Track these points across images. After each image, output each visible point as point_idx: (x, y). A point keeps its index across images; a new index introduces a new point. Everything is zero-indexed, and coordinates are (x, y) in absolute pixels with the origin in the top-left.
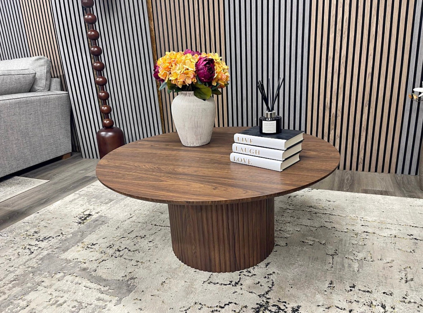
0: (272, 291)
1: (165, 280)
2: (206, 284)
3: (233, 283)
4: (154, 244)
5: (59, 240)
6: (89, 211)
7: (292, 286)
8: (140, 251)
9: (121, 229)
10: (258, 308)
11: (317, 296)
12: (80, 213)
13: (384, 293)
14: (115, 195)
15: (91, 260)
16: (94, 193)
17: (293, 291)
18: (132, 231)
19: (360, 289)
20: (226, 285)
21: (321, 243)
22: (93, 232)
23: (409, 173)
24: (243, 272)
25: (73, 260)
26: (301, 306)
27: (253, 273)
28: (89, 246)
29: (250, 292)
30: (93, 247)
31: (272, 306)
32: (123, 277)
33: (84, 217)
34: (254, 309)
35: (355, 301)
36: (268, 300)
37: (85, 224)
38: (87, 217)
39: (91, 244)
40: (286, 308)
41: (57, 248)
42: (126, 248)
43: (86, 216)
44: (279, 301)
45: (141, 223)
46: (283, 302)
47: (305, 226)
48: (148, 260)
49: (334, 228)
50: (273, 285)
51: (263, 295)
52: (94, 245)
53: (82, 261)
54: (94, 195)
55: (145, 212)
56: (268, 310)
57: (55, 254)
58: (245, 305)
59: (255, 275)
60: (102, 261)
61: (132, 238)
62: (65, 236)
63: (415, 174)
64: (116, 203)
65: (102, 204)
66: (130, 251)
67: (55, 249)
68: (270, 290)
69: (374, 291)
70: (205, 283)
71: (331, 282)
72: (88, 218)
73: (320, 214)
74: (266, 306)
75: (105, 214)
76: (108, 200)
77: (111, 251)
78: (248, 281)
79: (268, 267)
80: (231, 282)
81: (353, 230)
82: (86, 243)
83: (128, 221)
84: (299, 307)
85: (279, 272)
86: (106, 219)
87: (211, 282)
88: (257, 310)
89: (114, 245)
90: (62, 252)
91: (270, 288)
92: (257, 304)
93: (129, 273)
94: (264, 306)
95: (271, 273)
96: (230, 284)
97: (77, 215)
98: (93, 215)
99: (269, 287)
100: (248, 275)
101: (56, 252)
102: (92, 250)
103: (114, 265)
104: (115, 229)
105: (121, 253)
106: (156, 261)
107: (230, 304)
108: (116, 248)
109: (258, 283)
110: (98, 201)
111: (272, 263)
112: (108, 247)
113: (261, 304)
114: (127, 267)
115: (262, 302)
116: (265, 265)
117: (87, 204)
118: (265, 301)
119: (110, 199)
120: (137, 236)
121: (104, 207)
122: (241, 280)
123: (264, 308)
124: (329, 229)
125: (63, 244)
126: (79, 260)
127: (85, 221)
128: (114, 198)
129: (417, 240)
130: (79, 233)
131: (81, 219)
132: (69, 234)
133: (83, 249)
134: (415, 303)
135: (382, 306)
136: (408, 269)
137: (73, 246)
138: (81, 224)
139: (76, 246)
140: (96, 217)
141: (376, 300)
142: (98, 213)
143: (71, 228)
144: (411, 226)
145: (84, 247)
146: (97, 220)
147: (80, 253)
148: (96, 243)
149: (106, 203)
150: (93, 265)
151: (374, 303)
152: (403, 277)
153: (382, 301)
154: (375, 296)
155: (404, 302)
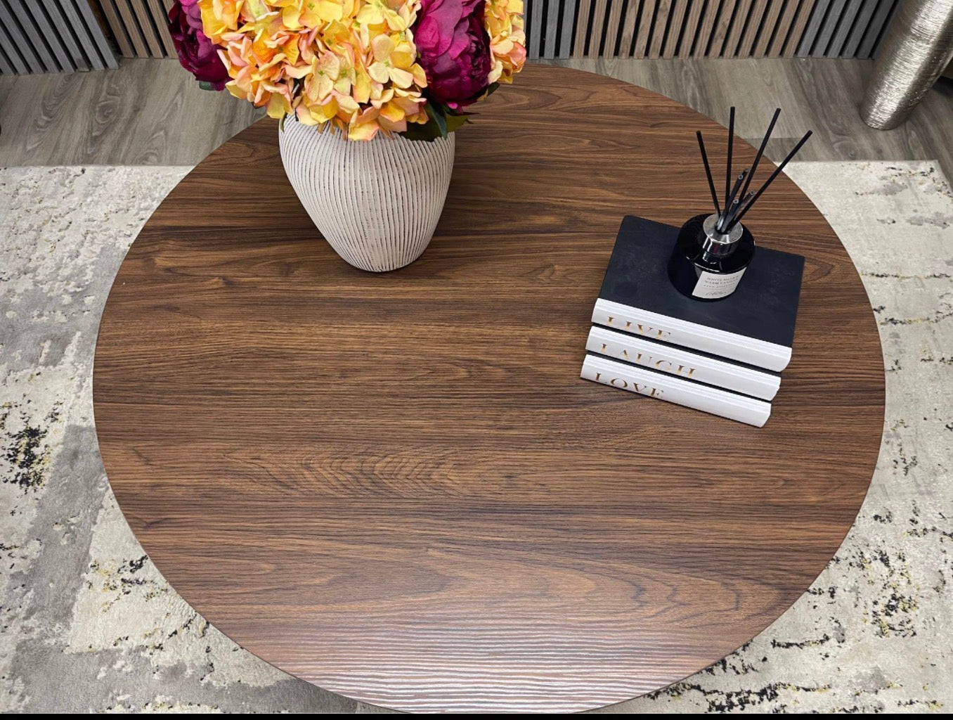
5: (12, 576)
6: (15, 413)
14: (59, 313)
15: (170, 632)
22: (97, 510)
23: (826, 53)
25: (115, 645)
28: (126, 574)
30: (139, 576)
33: (22, 450)
37: (47, 477)
38: (30, 445)
39: (128, 566)
41: (30, 613)
43: (24, 441)
52: (140, 566)
53: (145, 642)
57: (40, 639)
62: (15, 551)
65: (41, 369)
67: (25, 618)
72: (35, 450)
76: (49, 343)
82: (108, 568)
90: (58, 625)
98: (42, 429)
101: (37, 630)
102: (145, 589)
110: (17, 354)
119: (53, 339)
125: (35, 591)
126: (134, 642)
127: (37, 468)
128: (65, 328)
129: (895, 324)
130: (57, 528)
131: (18, 462)
132: (27, 542)
133: (115, 593)
134: (934, 530)
135: (882, 559)
136: (901, 430)
137: (74, 590)
138: (32, 484)
139: (85, 586)
140: (59, 437)
141: (868, 546)
142: (54, 417)
143: (9, 511)
144: (873, 274)
145: (111, 584)
146: (75, 455)
147: (117, 612)
148: (139, 558)
149: (53, 360)
150: (190, 649)
151: (867, 556)
152: (898, 458)
153: (879, 544)
154: (864, 535)
155: (917, 534)
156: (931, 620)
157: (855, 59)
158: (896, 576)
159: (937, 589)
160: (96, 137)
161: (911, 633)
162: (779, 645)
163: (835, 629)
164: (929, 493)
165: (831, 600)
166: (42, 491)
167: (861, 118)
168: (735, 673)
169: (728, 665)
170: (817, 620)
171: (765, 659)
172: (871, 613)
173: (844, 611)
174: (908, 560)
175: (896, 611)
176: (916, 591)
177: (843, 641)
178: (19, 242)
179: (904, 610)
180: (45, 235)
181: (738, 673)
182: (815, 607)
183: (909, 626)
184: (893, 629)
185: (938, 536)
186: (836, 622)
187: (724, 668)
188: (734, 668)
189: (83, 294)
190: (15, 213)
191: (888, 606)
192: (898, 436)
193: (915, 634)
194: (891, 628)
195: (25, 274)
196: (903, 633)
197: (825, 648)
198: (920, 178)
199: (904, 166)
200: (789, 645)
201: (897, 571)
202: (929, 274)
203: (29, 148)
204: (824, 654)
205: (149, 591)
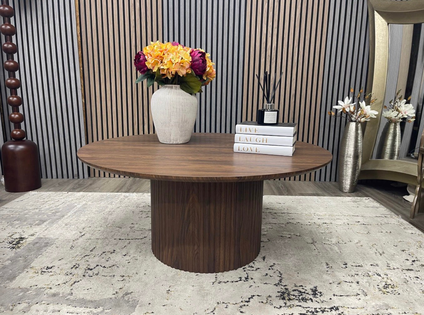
0: (283, 279)
1: (169, 289)
2: (216, 284)
3: (243, 279)
4: (131, 257)
6: (18, 234)
7: (298, 272)
8: (119, 266)
9: (77, 247)
10: (281, 295)
11: (324, 276)
12: (6, 237)
13: (371, 265)
14: (45, 216)
15: (57, 284)
16: (12, 216)
17: (302, 276)
18: (94, 248)
19: (352, 265)
20: (237, 281)
21: (297, 235)
22: (39, 255)
23: (325, 180)
24: (246, 268)
25: (30, 287)
26: (317, 287)
27: (256, 267)
28: (43, 270)
29: (264, 284)
30: (49, 270)
31: (292, 291)
32: (114, 294)
33: (16, 241)
34: (279, 296)
35: (355, 274)
36: (286, 287)
37: (22, 248)
38: (19, 241)
39: (46, 268)
40: (306, 290)
42: (97, 265)
43: (17, 240)
44: (295, 286)
45: (100, 239)
46: (300, 286)
47: (274, 224)
48: (135, 273)
49: (299, 223)
50: (281, 274)
51: (278, 284)
52: (51, 268)
53: (44, 286)
54: (12, 217)
55: (99, 229)
56: (292, 295)
58: (268, 295)
59: (259, 268)
60: (74, 283)
61: (99, 255)
63: (329, 181)
64: (53, 222)
65: (32, 226)
66: (106, 267)
68: (281, 278)
69: (363, 265)
70: (214, 283)
71: (327, 263)
72: (21, 242)
73: (279, 214)
74: (287, 292)
75: (44, 236)
76: (39, 221)
77: (80, 271)
78: (256, 275)
79: (265, 260)
80: (240, 278)
81: (314, 223)
82: (37, 268)
83: (81, 239)
84: (316, 287)
85: (280, 263)
86: (50, 240)
87: (221, 282)
88: (282, 297)
89: (79, 265)
90: (7, 281)
91: (280, 277)
92: (278, 292)
93: (120, 289)
94: (285, 292)
95: (272, 264)
96: (241, 280)
97: (4, 240)
98: (26, 238)
99: (278, 276)
100: (252, 269)
102: (51, 274)
103: (93, 284)
104: (70, 249)
105: (95, 271)
106: (146, 272)
107: (254, 297)
108: (83, 266)
109: (266, 274)
110: (25, 223)
111: (267, 256)
112: (72, 268)
113: (282, 291)
114: (113, 284)
115: (281, 289)
116: (262, 259)
117: (11, 228)
118: (284, 288)
119: (40, 220)
120: (104, 252)
121: (36, 229)
122: (249, 276)
123: (287, 294)
124: (296, 224)
125: (3, 272)
126: (39, 286)
127: (19, 245)
128: (46, 219)
129: (365, 225)
130: (20, 258)
131: (12, 244)
132: (5, 261)
133: (38, 274)
134: (398, 268)
135: (377, 275)
136: (375, 246)
137: (20, 273)
138: (16, 248)
139: (25, 272)
140: (32, 239)
141: (370, 271)
142: (32, 235)
143: (3, 254)
144: (353, 216)
145: (36, 272)
146: (37, 243)
147: (35, 279)
148: (51, 266)
149: (38, 225)
150: (64, 289)
151: (370, 274)
152: (376, 252)
153: (375, 271)
154: (367, 269)
155: (390, 269)
156: (406, 291)
157: (335, 182)
158: (385, 279)
159: (405, 282)
160: (75, 189)
161: (398, 294)
162: (336, 296)
163: (362, 292)
164: (392, 260)
165: (358, 284)
166: (18, 250)
167: (340, 191)
168: (317, 303)
169: (313, 301)
170: (353, 289)
171: (331, 299)
172: (377, 289)
173: (364, 287)
174: (389, 276)
175: (388, 288)
176: (395, 283)
177: (366, 295)
178: (38, 203)
179: (392, 287)
180: (48, 203)
181: (318, 302)
182: (351, 286)
183: (396, 292)
184: (389, 292)
185: (400, 270)
186: (362, 290)
187: (312, 301)
188: (316, 301)
189: (57, 213)
190: (39, 199)
191: (384, 287)
192: (374, 247)
193: (399, 294)
194: (387, 292)
195: (37, 209)
196: (393, 294)
197: (359, 297)
198: (365, 200)
199: (359, 198)
200: (341, 296)
201: (385, 278)
202: (375, 216)
203: (50, 189)
204: (358, 298)
205: (52, 274)
